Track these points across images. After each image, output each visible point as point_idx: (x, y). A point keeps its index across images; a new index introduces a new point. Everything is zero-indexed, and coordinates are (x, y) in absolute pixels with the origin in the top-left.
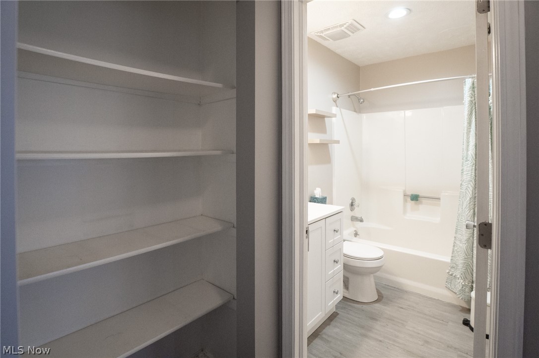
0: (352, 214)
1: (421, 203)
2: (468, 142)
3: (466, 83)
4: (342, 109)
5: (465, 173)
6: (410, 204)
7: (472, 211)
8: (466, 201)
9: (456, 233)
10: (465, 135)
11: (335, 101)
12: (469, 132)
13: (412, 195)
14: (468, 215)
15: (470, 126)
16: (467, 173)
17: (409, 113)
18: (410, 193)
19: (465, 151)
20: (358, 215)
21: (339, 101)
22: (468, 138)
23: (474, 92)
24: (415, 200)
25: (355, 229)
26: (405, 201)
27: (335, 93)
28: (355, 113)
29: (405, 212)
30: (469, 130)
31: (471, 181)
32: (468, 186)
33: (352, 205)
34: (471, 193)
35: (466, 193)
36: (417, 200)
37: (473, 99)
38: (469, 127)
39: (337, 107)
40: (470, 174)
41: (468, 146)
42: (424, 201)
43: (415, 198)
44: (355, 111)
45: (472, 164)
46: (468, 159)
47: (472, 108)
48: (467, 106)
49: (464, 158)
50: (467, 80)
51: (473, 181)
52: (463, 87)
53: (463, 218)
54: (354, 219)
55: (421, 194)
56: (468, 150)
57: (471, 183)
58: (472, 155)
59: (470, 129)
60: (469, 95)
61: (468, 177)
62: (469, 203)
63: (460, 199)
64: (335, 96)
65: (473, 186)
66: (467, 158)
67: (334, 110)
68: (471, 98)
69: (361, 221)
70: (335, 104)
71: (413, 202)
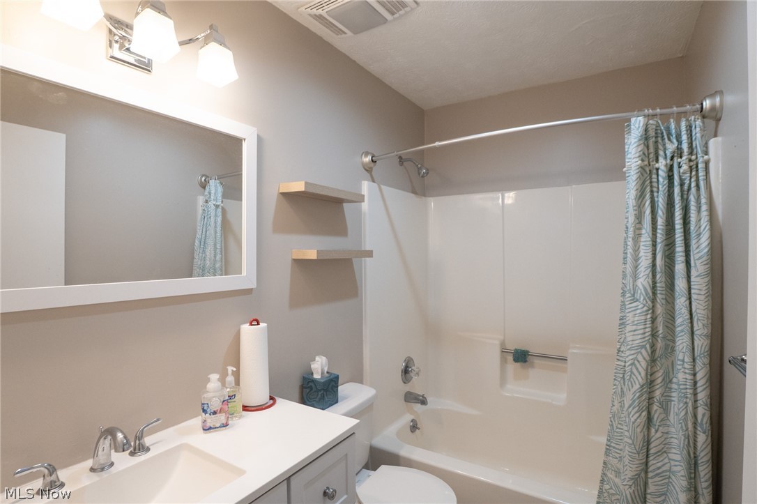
0: (407, 388)
1: (532, 366)
2: (636, 259)
3: (632, 127)
4: (382, 186)
5: (629, 328)
6: (512, 367)
7: (644, 413)
8: (633, 390)
9: (607, 454)
10: (630, 243)
11: (368, 170)
12: (637, 237)
13: (516, 351)
14: (636, 424)
15: (640, 223)
16: (634, 328)
17: (510, 197)
18: (511, 347)
19: (629, 279)
20: (418, 390)
21: (377, 169)
22: (636, 250)
23: (648, 147)
24: (522, 361)
25: (412, 417)
26: (504, 361)
27: (367, 154)
28: (413, 195)
29: (503, 381)
30: (637, 232)
31: (644, 347)
32: (636, 359)
33: (406, 371)
34: (643, 373)
35: (632, 372)
36: (526, 361)
37: (646, 163)
38: (638, 226)
39: (374, 181)
40: (641, 332)
41: (636, 267)
42: (537, 361)
43: (521, 357)
44: (414, 192)
45: (645, 308)
46: (637, 296)
47: (644, 182)
48: (634, 177)
49: (628, 295)
50: (633, 120)
51: (648, 346)
52: (624, 138)
53: (626, 428)
54: (411, 398)
55: (532, 350)
56: (635, 277)
57: (643, 351)
58: (645, 288)
59: (640, 229)
60: (637, 155)
61: (635, 338)
62: (639, 397)
63: (617, 383)
64: (367, 159)
65: (648, 358)
66: (633, 295)
67: (366, 187)
68: (643, 160)
69: (424, 402)
70: (369, 175)
71: (518, 364)
